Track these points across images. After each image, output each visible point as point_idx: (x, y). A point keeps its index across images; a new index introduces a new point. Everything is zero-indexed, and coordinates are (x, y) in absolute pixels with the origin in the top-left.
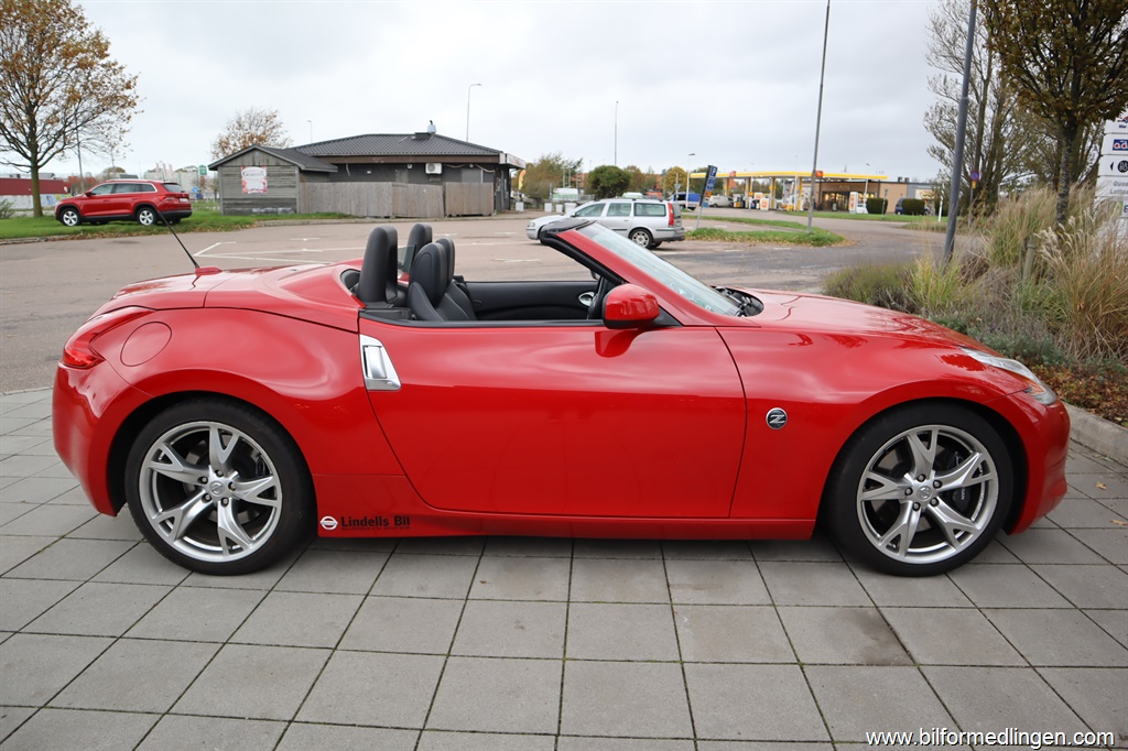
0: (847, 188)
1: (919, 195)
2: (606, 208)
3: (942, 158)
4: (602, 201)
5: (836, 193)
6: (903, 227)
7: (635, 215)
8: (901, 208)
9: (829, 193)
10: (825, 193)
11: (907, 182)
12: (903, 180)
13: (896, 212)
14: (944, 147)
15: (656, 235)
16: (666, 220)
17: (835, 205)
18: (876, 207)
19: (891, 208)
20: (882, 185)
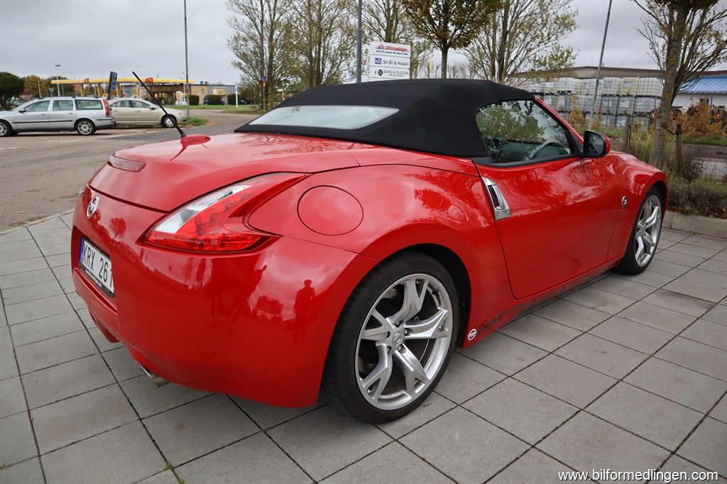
0: (169, 89)
1: (215, 92)
2: (51, 104)
3: (241, 68)
4: (45, 99)
5: (162, 93)
7: (77, 109)
8: (207, 101)
9: (158, 93)
10: (154, 93)
11: (206, 84)
12: (204, 83)
13: (205, 103)
14: (241, 61)
15: (97, 123)
16: (104, 111)
17: (163, 101)
18: (193, 101)
19: (201, 101)
20: (192, 87)
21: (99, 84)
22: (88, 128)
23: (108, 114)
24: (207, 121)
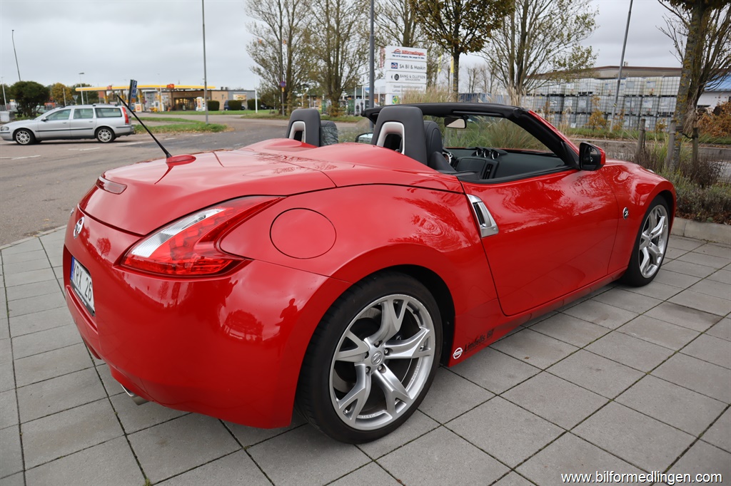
0: (190, 95)
1: (236, 97)
2: (72, 113)
3: (260, 74)
4: (67, 108)
5: (183, 98)
6: (242, 118)
7: (98, 117)
8: (227, 106)
9: (179, 99)
10: (175, 99)
11: (227, 90)
12: (224, 89)
13: (225, 109)
14: (260, 67)
15: (116, 131)
16: (123, 119)
17: (184, 107)
18: (213, 106)
19: (221, 106)
20: (213, 92)
21: (122, 90)
22: (108, 136)
23: (127, 122)
24: (225, 127)
